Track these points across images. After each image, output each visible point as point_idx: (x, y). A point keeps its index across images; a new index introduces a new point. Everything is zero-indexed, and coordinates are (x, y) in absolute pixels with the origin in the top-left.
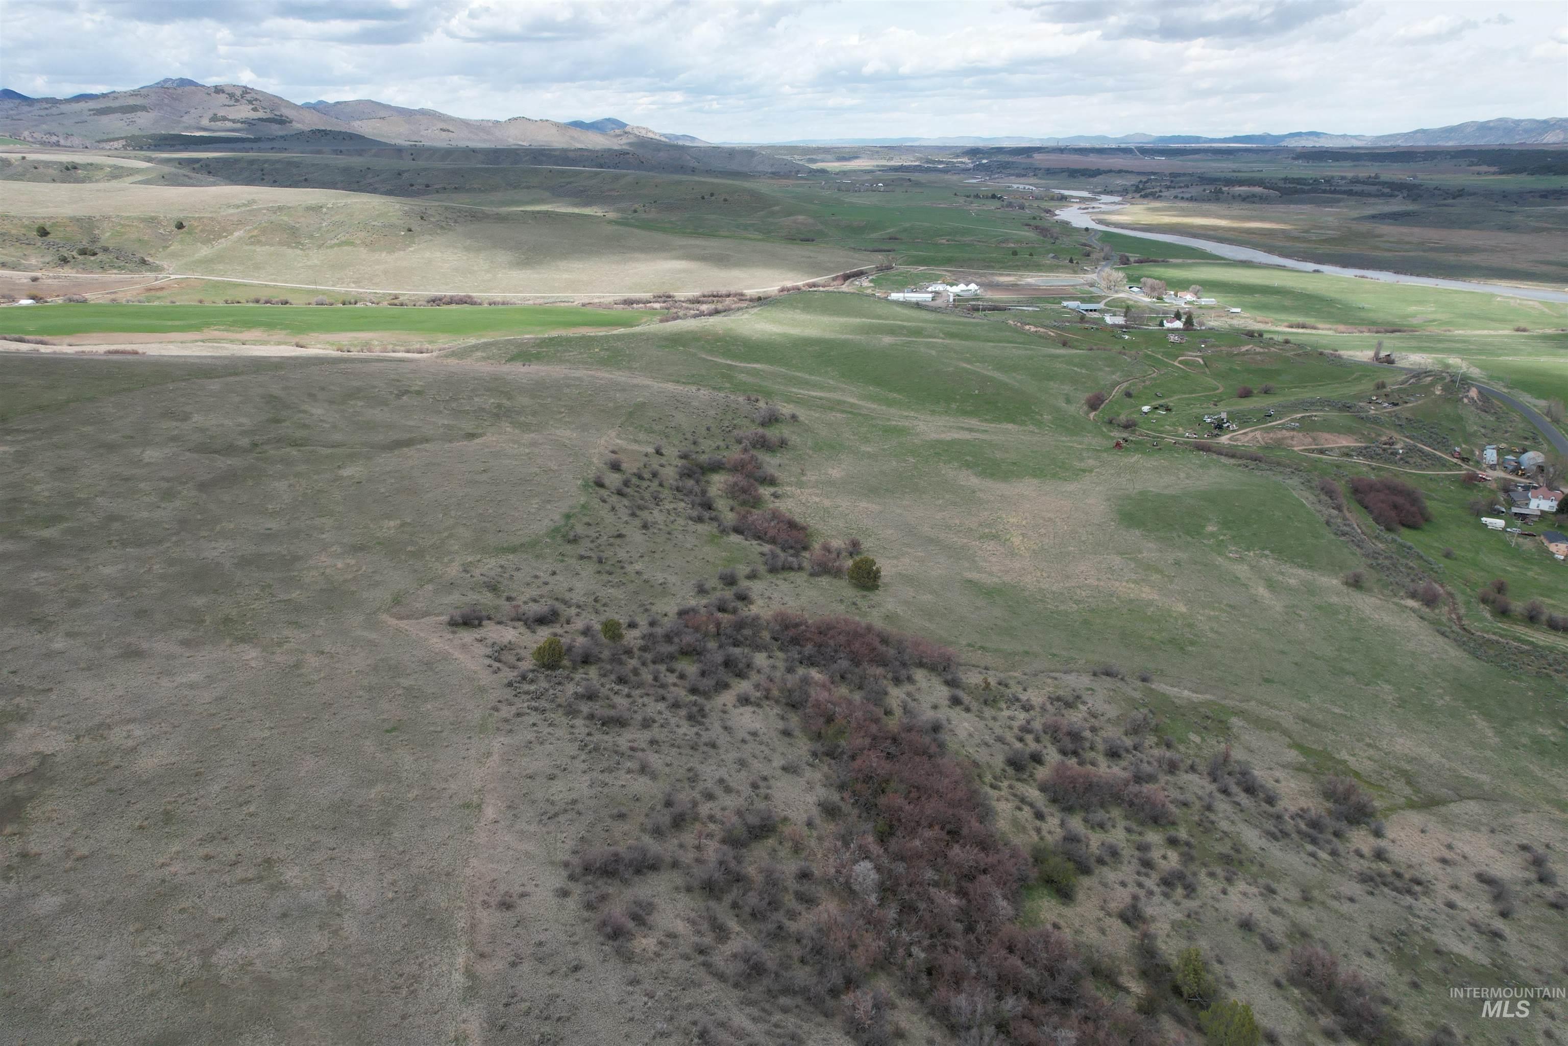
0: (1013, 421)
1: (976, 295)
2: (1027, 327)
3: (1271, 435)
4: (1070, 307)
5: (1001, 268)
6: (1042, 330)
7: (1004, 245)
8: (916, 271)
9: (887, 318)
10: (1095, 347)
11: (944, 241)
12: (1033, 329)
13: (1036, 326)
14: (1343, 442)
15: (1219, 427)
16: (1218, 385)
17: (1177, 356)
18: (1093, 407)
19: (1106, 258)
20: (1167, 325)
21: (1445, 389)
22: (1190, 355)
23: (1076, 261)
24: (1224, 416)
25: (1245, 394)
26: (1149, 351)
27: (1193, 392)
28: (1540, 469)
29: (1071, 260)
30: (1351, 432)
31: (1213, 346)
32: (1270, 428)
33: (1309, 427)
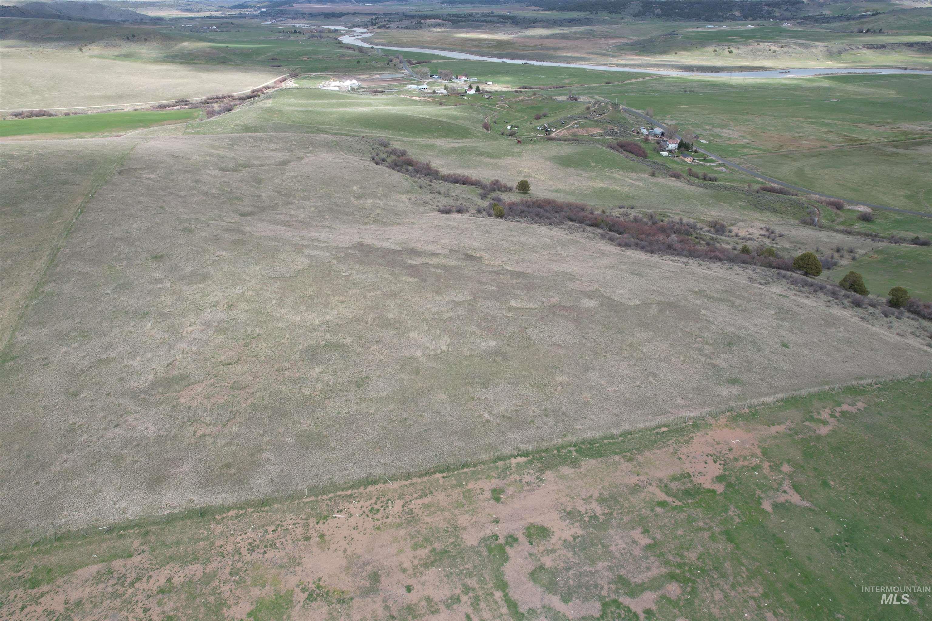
3: (571, 131)
4: (412, 88)
10: (458, 104)
14: (597, 131)
15: (547, 130)
16: (523, 115)
17: (495, 105)
18: (487, 129)
19: (401, 62)
20: (468, 92)
21: (612, 107)
22: (500, 104)
23: (392, 65)
24: (546, 126)
25: (538, 118)
26: (481, 103)
27: (517, 119)
28: (663, 134)
29: (388, 64)
30: (597, 126)
31: (506, 99)
32: (568, 129)
33: (582, 126)
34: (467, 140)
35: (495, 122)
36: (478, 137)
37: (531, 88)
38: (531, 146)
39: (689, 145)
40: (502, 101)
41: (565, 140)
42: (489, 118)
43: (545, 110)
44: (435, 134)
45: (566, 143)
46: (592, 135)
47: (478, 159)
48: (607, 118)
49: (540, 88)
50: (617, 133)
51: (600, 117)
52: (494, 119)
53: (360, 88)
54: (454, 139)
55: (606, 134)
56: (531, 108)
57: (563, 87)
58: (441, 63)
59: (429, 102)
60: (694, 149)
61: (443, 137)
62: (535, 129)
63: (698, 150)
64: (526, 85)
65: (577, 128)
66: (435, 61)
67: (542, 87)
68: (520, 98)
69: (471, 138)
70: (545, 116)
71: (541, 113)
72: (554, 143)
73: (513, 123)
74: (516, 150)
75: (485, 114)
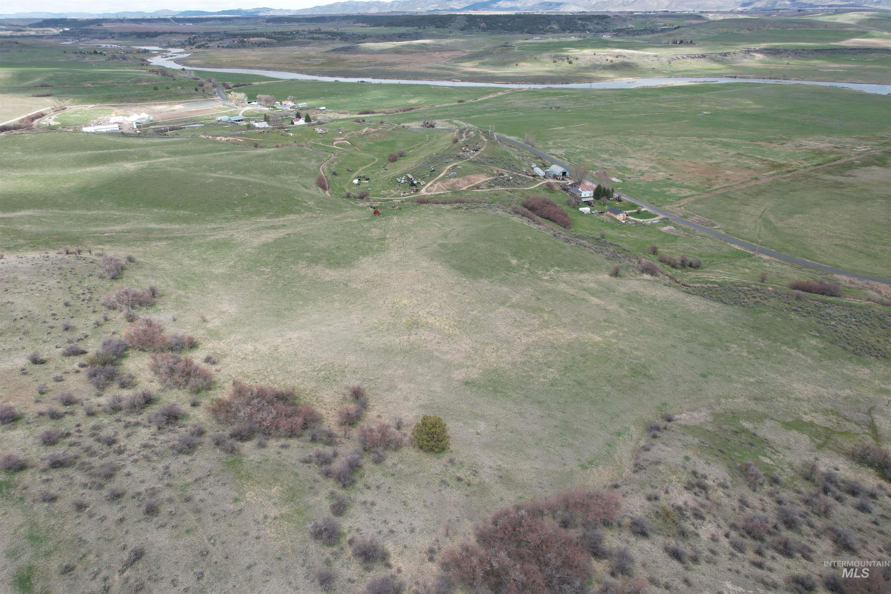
0: (291, 212)
1: (151, 121)
2: (219, 138)
3: (447, 183)
4: (223, 120)
5: (152, 100)
6: (231, 138)
7: (139, 84)
8: (87, 109)
9: (108, 148)
10: (280, 145)
11: (90, 85)
12: (224, 139)
13: (225, 137)
14: (482, 179)
15: (413, 184)
16: (372, 156)
17: (332, 142)
18: (324, 188)
19: (214, 86)
20: (296, 123)
21: (486, 137)
22: (339, 140)
23: (200, 90)
24: (410, 176)
25: (393, 159)
26: (312, 141)
27: (365, 164)
28: (564, 174)
29: (196, 90)
30: (481, 172)
31: (346, 132)
32: (443, 179)
33: (461, 173)
34: (292, 217)
35: (334, 174)
36: (310, 209)
37: (373, 113)
38: (395, 220)
39: (608, 191)
40: (341, 136)
41: (444, 203)
42: (324, 166)
43: (400, 147)
44: (238, 210)
45: (448, 207)
46: (478, 187)
47: (310, 273)
48: (486, 155)
49: (384, 112)
50: (509, 180)
51: (477, 154)
52: (333, 168)
53: (152, 125)
54: (270, 217)
55: (495, 183)
56: (381, 144)
57: (411, 109)
58: (263, 86)
59: (238, 143)
60: (616, 195)
61: (252, 214)
62: (394, 182)
63: (623, 198)
64: (367, 109)
65: (455, 177)
66: (257, 83)
67: (387, 110)
68: (364, 130)
69: (299, 212)
70: (402, 155)
71: (396, 152)
72: (429, 209)
73: (360, 171)
74: (375, 233)
75: (319, 160)
